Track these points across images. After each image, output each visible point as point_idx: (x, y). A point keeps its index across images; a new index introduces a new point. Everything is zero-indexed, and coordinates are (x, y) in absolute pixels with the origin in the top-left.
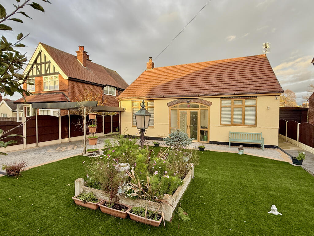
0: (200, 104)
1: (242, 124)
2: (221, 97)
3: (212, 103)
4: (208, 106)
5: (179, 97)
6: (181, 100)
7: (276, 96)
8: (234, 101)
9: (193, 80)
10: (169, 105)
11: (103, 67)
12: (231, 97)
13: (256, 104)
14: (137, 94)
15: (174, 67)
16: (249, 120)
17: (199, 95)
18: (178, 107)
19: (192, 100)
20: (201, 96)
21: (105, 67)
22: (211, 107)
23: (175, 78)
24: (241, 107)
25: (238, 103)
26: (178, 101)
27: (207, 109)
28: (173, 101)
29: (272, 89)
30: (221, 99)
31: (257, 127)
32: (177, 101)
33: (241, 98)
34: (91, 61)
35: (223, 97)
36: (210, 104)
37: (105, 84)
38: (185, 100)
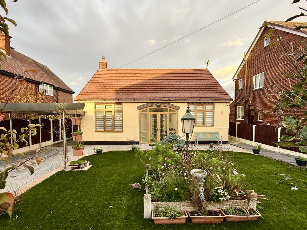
0: (169, 109)
1: (203, 126)
2: (187, 103)
3: (180, 107)
4: (176, 110)
5: (151, 101)
6: (152, 104)
7: (227, 103)
8: (198, 106)
9: (157, 86)
10: (139, 108)
11: (31, 59)
12: (195, 103)
13: (214, 109)
14: (101, 96)
15: (130, 70)
16: (208, 122)
17: (169, 100)
18: (148, 110)
19: (162, 104)
20: (171, 100)
21: (33, 59)
22: (179, 111)
23: (138, 82)
24: (203, 111)
25: (200, 108)
26: (149, 104)
27: (175, 112)
28: (143, 105)
29: (224, 98)
30: (187, 104)
31: (215, 127)
32: (147, 105)
33: (203, 104)
34: (13, 49)
35: (189, 103)
36: (178, 108)
37: (41, 81)
38: (156, 104)
